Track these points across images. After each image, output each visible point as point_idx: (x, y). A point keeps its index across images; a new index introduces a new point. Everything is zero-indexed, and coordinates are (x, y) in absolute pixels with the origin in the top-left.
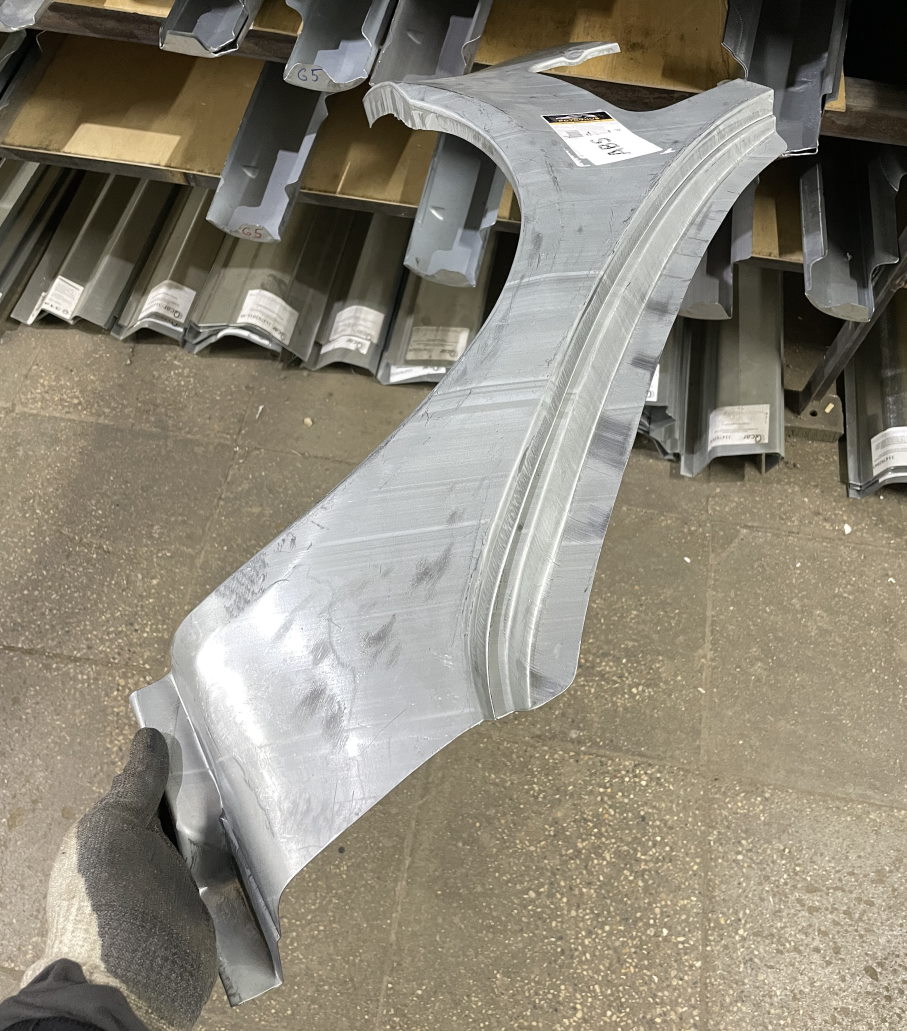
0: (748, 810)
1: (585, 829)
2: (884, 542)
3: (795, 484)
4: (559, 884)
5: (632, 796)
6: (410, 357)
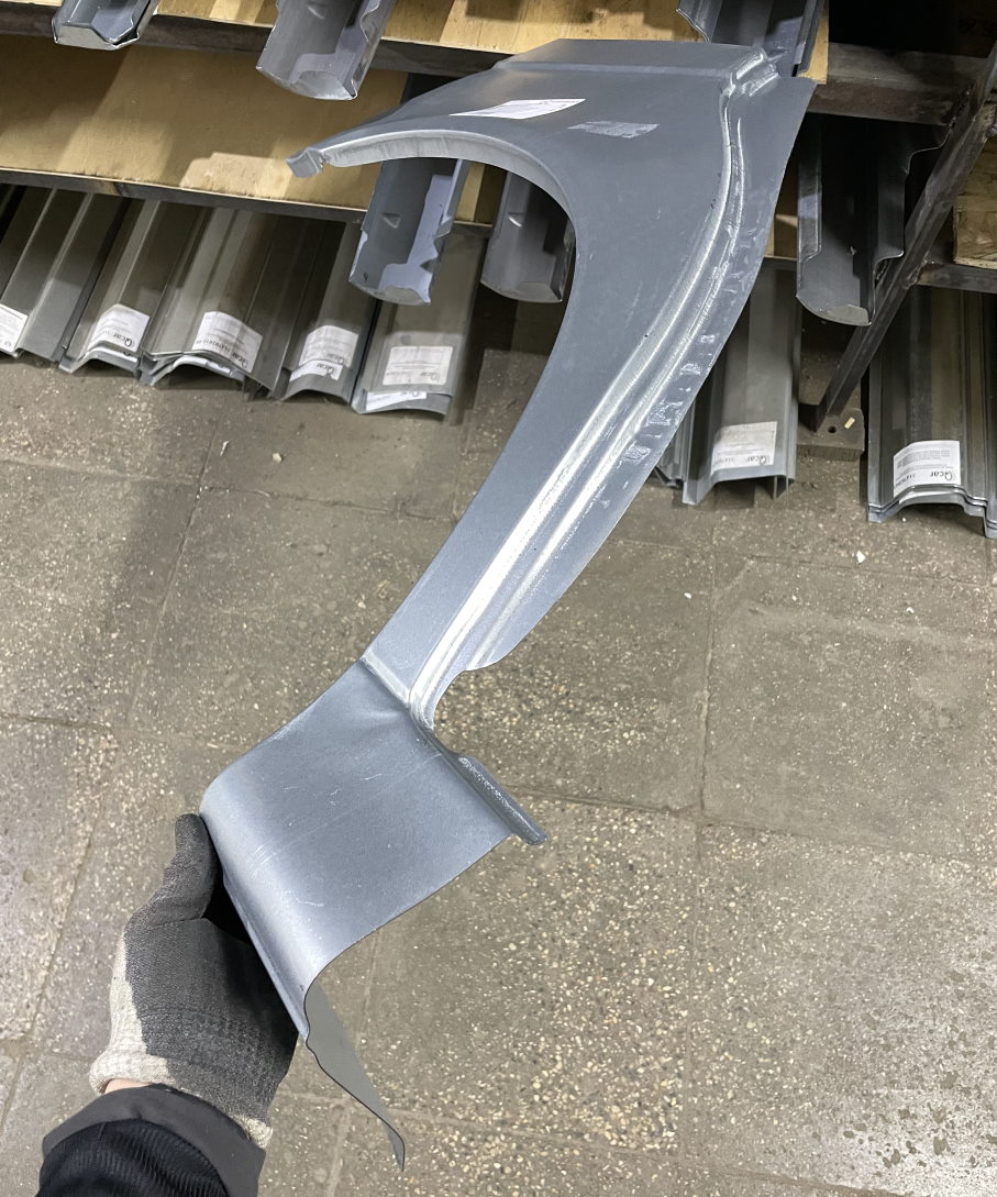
0: (743, 856)
1: (569, 879)
2: (904, 569)
3: (809, 508)
4: (540, 935)
5: (620, 845)
6: (387, 381)
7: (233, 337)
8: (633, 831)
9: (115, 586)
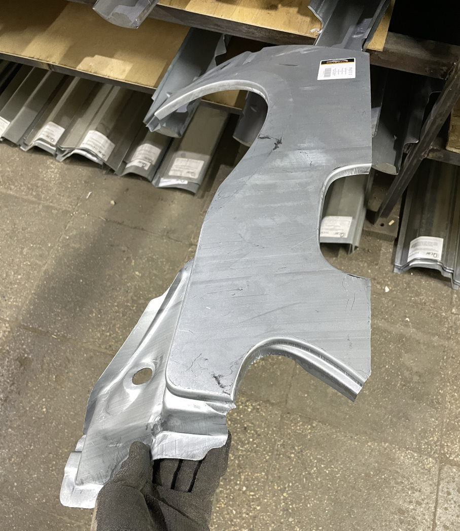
0: (303, 432)
2: (408, 298)
3: (365, 262)
5: (242, 416)
6: (171, 173)
7: (100, 143)
8: (249, 410)
9: (25, 253)
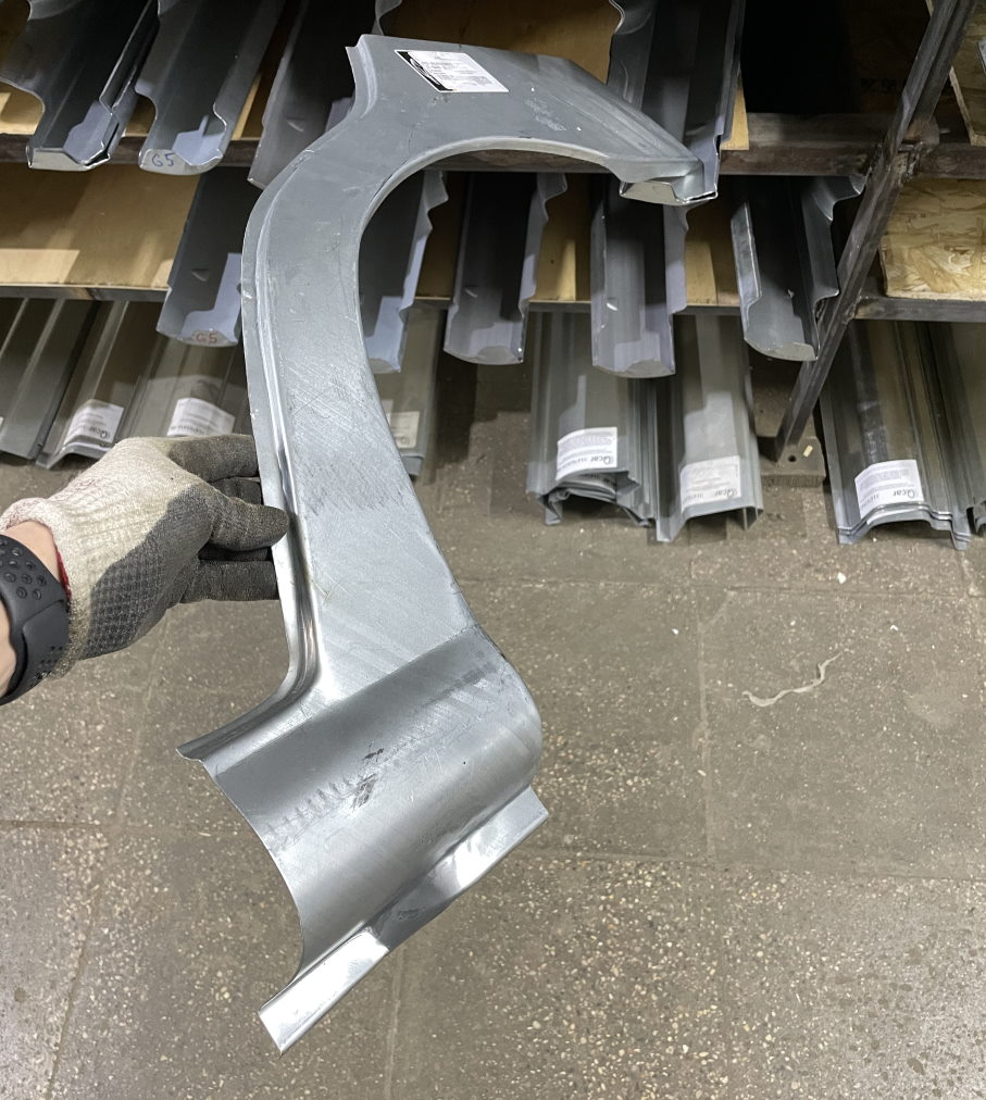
0: (764, 900)
1: (588, 943)
2: (882, 587)
3: (781, 535)
4: (564, 1009)
5: (637, 901)
7: (205, 420)
8: (648, 884)
9: (99, 676)
